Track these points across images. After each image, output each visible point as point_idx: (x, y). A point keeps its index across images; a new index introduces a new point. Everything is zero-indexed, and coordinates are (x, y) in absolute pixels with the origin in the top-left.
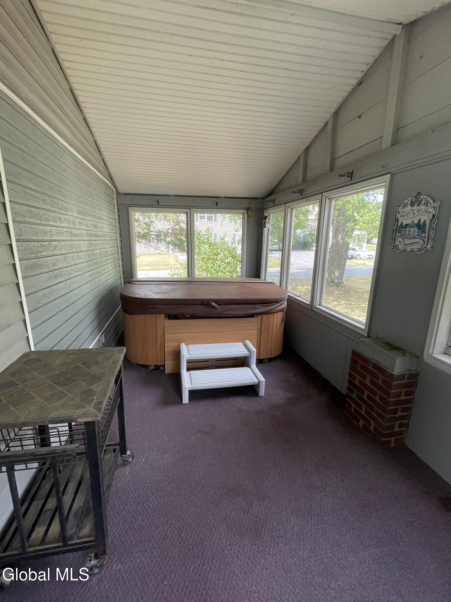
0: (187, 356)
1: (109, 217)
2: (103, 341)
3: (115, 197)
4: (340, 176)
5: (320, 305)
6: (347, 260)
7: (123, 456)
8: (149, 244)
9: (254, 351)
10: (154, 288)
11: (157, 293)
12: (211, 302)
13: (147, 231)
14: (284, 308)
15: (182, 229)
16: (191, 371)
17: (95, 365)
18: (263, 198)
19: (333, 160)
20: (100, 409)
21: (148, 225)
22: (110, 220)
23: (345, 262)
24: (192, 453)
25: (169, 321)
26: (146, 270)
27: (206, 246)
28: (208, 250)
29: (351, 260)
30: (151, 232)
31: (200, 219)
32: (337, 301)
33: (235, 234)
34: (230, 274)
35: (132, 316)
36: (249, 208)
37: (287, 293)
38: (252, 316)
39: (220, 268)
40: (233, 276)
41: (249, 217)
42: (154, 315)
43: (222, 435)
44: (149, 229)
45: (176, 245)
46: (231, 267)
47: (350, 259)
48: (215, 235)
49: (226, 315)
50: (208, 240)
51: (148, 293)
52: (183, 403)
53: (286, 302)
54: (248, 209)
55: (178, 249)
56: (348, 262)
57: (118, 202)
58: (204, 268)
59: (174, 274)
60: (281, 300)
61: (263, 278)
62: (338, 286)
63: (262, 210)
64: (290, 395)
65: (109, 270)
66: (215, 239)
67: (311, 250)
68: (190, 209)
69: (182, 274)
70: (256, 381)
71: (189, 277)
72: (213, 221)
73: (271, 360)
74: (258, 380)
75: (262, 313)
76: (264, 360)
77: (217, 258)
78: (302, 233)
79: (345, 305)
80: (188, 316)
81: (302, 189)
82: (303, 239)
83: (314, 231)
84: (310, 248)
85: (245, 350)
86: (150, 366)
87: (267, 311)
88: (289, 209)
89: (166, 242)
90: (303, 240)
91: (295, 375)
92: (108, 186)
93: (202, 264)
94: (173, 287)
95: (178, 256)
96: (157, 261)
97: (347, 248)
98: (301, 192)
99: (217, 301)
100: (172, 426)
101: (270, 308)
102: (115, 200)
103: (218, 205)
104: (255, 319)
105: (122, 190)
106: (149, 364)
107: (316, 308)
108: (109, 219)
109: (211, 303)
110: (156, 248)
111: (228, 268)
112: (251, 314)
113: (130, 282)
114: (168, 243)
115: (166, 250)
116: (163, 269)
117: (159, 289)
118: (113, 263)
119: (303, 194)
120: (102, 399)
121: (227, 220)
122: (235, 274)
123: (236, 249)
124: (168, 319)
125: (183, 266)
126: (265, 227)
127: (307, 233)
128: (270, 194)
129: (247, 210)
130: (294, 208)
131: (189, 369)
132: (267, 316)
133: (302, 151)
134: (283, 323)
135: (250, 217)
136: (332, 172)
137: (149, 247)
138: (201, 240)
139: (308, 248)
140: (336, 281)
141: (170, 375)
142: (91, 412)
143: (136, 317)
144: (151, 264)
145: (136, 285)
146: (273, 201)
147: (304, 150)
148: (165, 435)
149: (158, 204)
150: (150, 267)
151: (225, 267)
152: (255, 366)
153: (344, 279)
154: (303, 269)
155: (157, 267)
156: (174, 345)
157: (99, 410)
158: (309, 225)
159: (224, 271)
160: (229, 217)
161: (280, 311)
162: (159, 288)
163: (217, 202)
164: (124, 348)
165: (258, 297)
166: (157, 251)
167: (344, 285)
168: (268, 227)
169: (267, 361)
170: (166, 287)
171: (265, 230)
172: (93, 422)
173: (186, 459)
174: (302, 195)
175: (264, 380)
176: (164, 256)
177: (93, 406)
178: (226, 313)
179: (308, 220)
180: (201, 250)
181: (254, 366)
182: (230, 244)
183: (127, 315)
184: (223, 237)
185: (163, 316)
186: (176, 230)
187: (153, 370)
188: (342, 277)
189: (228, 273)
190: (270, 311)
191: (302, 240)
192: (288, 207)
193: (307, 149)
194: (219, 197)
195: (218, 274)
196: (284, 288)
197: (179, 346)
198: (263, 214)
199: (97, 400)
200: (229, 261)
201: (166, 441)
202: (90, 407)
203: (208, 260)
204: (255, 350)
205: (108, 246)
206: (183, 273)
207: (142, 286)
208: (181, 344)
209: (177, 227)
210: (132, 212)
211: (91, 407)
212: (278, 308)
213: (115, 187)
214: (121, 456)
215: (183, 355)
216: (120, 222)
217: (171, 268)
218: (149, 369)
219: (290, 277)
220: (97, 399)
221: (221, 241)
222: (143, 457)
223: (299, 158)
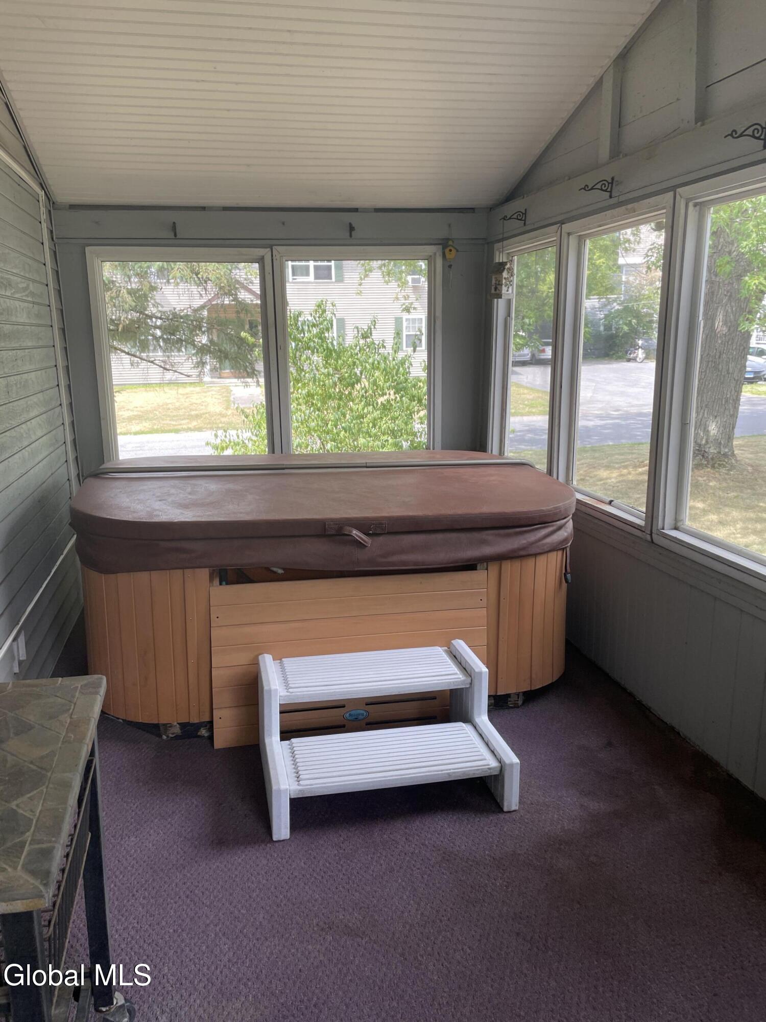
0: (282, 694)
1: (29, 279)
2: (23, 657)
3: (44, 217)
4: (731, 135)
5: (676, 528)
6: (744, 386)
7: (104, 1009)
8: (144, 355)
9: (481, 673)
10: (173, 491)
11: (185, 506)
12: (348, 528)
13: (136, 315)
14: (565, 540)
15: (242, 307)
16: (293, 740)
17: (16, 734)
18: (491, 209)
19: (705, 88)
20: (48, 873)
21: (141, 298)
22: (32, 287)
23: (738, 392)
24: (310, 995)
25: (221, 587)
26: (136, 433)
27: (317, 359)
28: (323, 370)
29: (753, 386)
30: (151, 317)
31: (294, 274)
32: (717, 510)
33: (402, 318)
34: (391, 441)
35: (112, 576)
36: (448, 239)
37: (573, 495)
38: (470, 566)
39: (361, 423)
40: (401, 447)
41: (448, 267)
42: (179, 572)
43: (397, 935)
44: (145, 309)
45: (226, 357)
46: (394, 419)
47: (751, 381)
48: (341, 323)
49: (393, 564)
50: (323, 339)
51: (157, 505)
52: (274, 839)
53: (571, 521)
54: (444, 244)
55: (232, 368)
56: (748, 392)
57: (52, 232)
58: (313, 424)
59: (224, 445)
60: (555, 514)
61: (496, 451)
62: (720, 465)
63: (488, 243)
64: (595, 806)
65: (34, 438)
66: (342, 335)
67: (629, 360)
68: (271, 247)
69: (250, 445)
70: (493, 764)
71: (273, 452)
72: (333, 279)
73: (530, 697)
74: (500, 761)
75: (500, 558)
76: (512, 699)
77: (350, 393)
78: (601, 309)
79: (744, 522)
80: (280, 571)
81: (613, 179)
82: (605, 326)
83: (636, 301)
84: (627, 352)
85: (453, 668)
86: (167, 726)
87: (514, 551)
88: (573, 241)
89: (194, 346)
90: (605, 330)
91: (610, 744)
92: (23, 184)
93: (308, 412)
94: (231, 486)
95: (232, 388)
96: (167, 404)
97: (744, 350)
98: (609, 186)
99: (366, 526)
100: (243, 911)
101: (525, 542)
102: (44, 225)
103: (353, 233)
104: (479, 575)
105: (64, 196)
106: (163, 720)
107: (666, 536)
108: (28, 285)
109: (347, 530)
110: (168, 367)
111: (385, 424)
112: (469, 560)
113: (99, 474)
114: (203, 350)
115: (195, 372)
116: (190, 430)
117: (190, 494)
118: (44, 416)
119: (614, 194)
120: (50, 842)
121: (376, 275)
122: (407, 441)
123: (407, 364)
124: (221, 584)
125: (251, 418)
126: (499, 296)
127: (617, 307)
128: (511, 196)
129: (441, 247)
130: (589, 236)
131: (287, 734)
132: (517, 564)
133: (607, 62)
134: (564, 585)
135: (450, 266)
136: (703, 125)
137: (144, 364)
138: (300, 341)
139: (620, 354)
140: (712, 450)
141: (230, 752)
142: (22, 882)
143: (123, 579)
144: (151, 415)
145: (117, 484)
146: (522, 216)
147: (614, 61)
148: (224, 939)
149: (175, 235)
150: (147, 425)
151: (375, 419)
152: (485, 718)
153: (735, 443)
154: (609, 417)
155: (168, 422)
156: (241, 659)
157: (44, 876)
158: (620, 283)
159: (374, 431)
160: (380, 268)
161: (553, 549)
162: (189, 490)
163: (350, 224)
164: (101, 679)
165: (486, 509)
166: (169, 376)
167: (736, 461)
168: (507, 297)
169: (520, 702)
170: (209, 487)
171: (500, 306)
172: (27, 917)
173: (293, 1016)
174: (611, 197)
175: (516, 760)
176: (189, 389)
177: (23, 866)
178: (391, 559)
179: (620, 267)
180: (303, 370)
181: (483, 719)
182: (389, 349)
183: (94, 575)
184: (366, 327)
185: (204, 573)
186: (225, 311)
187: (177, 737)
188: (730, 438)
189: (385, 438)
190: (524, 549)
191: (602, 328)
192: (569, 234)
193: (623, 58)
194: (356, 210)
195: (356, 440)
196: (562, 479)
197: (255, 664)
198: (491, 256)
199: (33, 847)
200: (388, 401)
201: (229, 961)
202: (15, 868)
203: (324, 402)
204: (485, 670)
205: (28, 367)
206: (250, 439)
207: (136, 485)
208: (260, 657)
209: (227, 302)
210: (97, 262)
211: (19, 867)
212: (548, 540)
213: (42, 186)
214: (97, 1010)
215: (270, 691)
216: (59, 291)
217: (212, 425)
218: (164, 737)
219: (578, 444)
220: (33, 841)
221: (362, 342)
222: (163, 1012)
223: (600, 83)
